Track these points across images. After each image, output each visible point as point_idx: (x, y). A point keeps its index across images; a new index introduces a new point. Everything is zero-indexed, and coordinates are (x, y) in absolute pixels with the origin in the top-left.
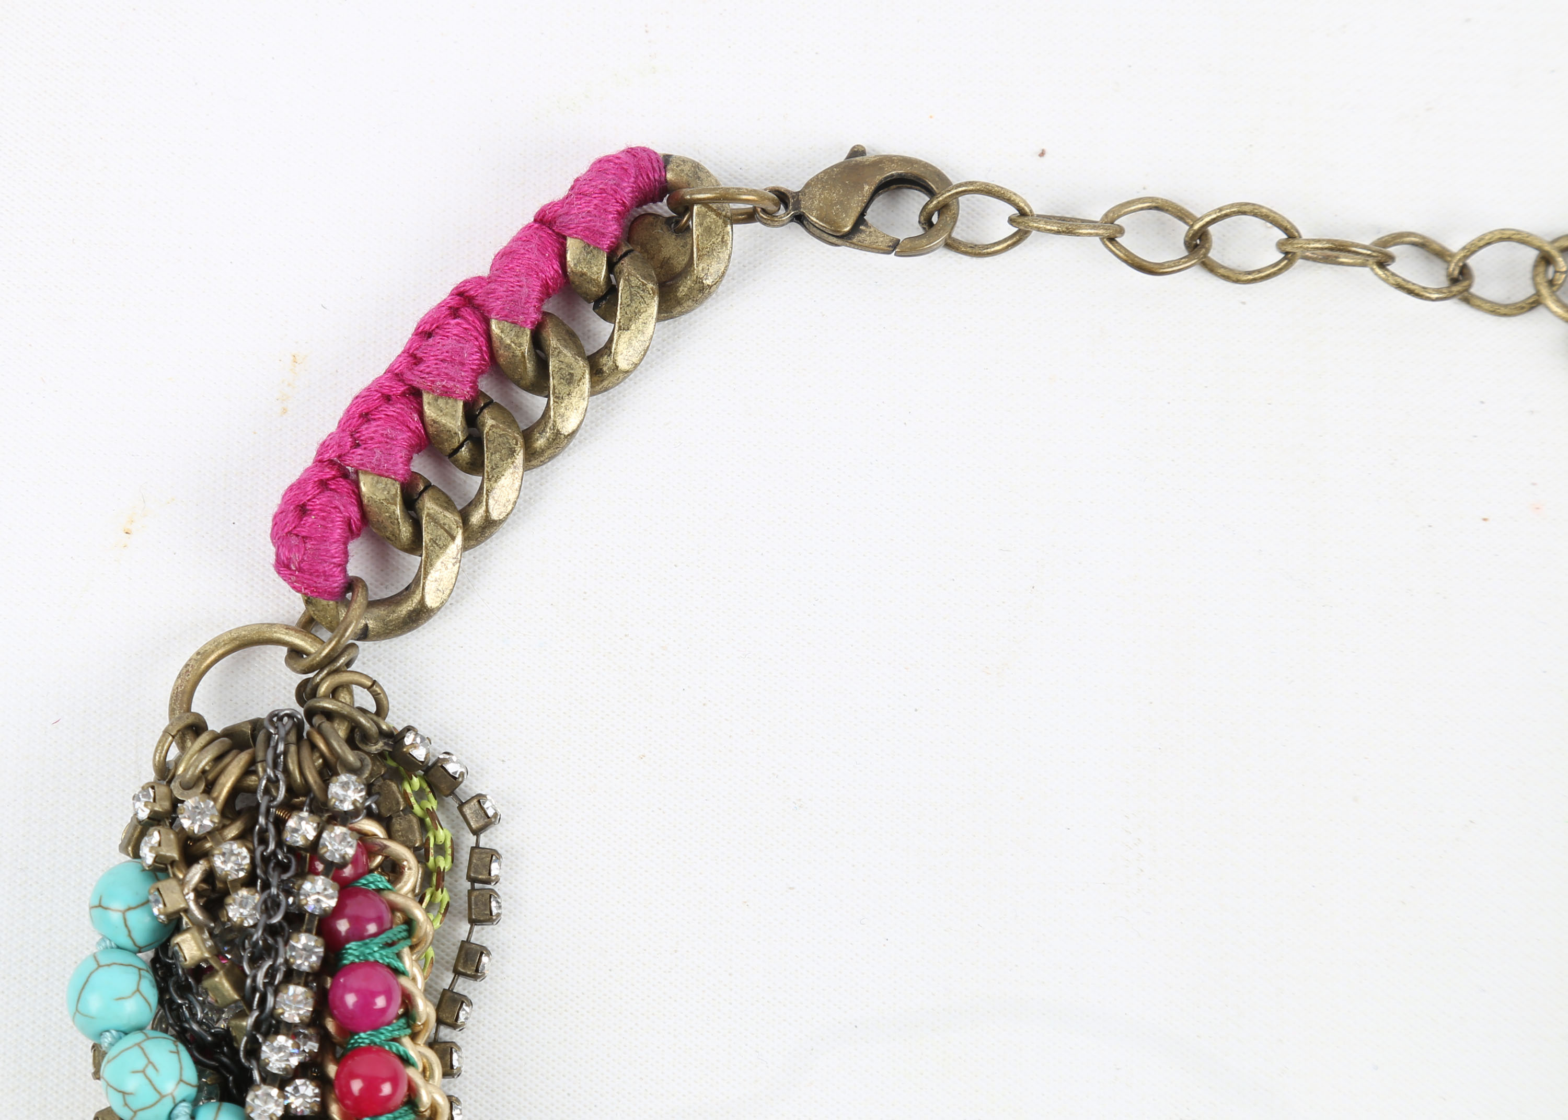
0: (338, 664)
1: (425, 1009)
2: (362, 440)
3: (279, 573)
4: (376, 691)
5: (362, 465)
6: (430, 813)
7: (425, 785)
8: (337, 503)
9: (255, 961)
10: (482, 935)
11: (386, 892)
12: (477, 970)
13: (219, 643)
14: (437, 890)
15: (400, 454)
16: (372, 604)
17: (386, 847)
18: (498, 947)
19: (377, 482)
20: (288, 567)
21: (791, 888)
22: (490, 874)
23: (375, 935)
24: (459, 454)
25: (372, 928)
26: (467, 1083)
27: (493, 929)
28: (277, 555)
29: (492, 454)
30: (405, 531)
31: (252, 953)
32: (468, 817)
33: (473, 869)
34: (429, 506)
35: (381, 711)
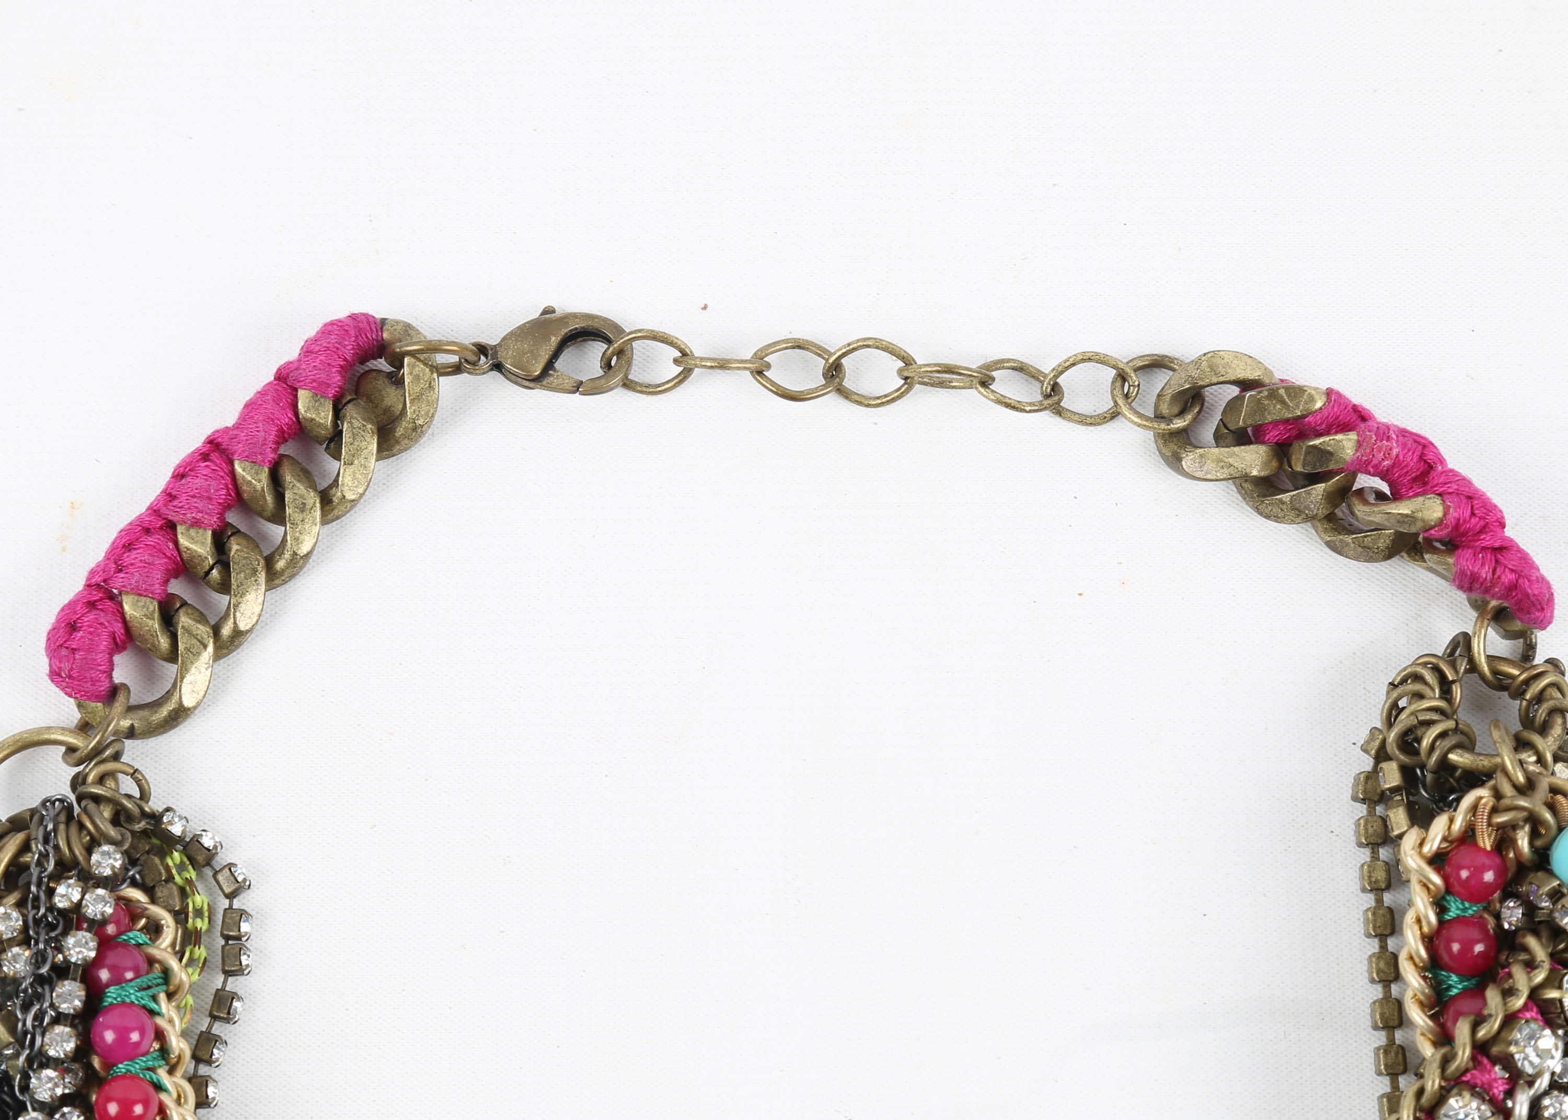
0: (104, 756)
1: (179, 1045)
2: (124, 566)
3: (52, 681)
4: (137, 778)
5: (124, 586)
6: (189, 882)
7: (185, 859)
8: (102, 620)
9: (26, 1008)
10: (233, 984)
11: (144, 946)
12: (229, 1013)
13: (4, 745)
14: (195, 946)
15: (158, 575)
16: (132, 708)
17: (146, 909)
18: (250, 995)
19: (138, 601)
20: (59, 675)
21: (502, 932)
22: (239, 931)
23: (131, 980)
24: (210, 576)
25: (129, 975)
26: (224, 1112)
27: (246, 980)
28: (50, 666)
29: (237, 574)
30: (164, 642)
31: (24, 1001)
32: (221, 883)
33: (225, 927)
34: (184, 620)
35: (145, 795)
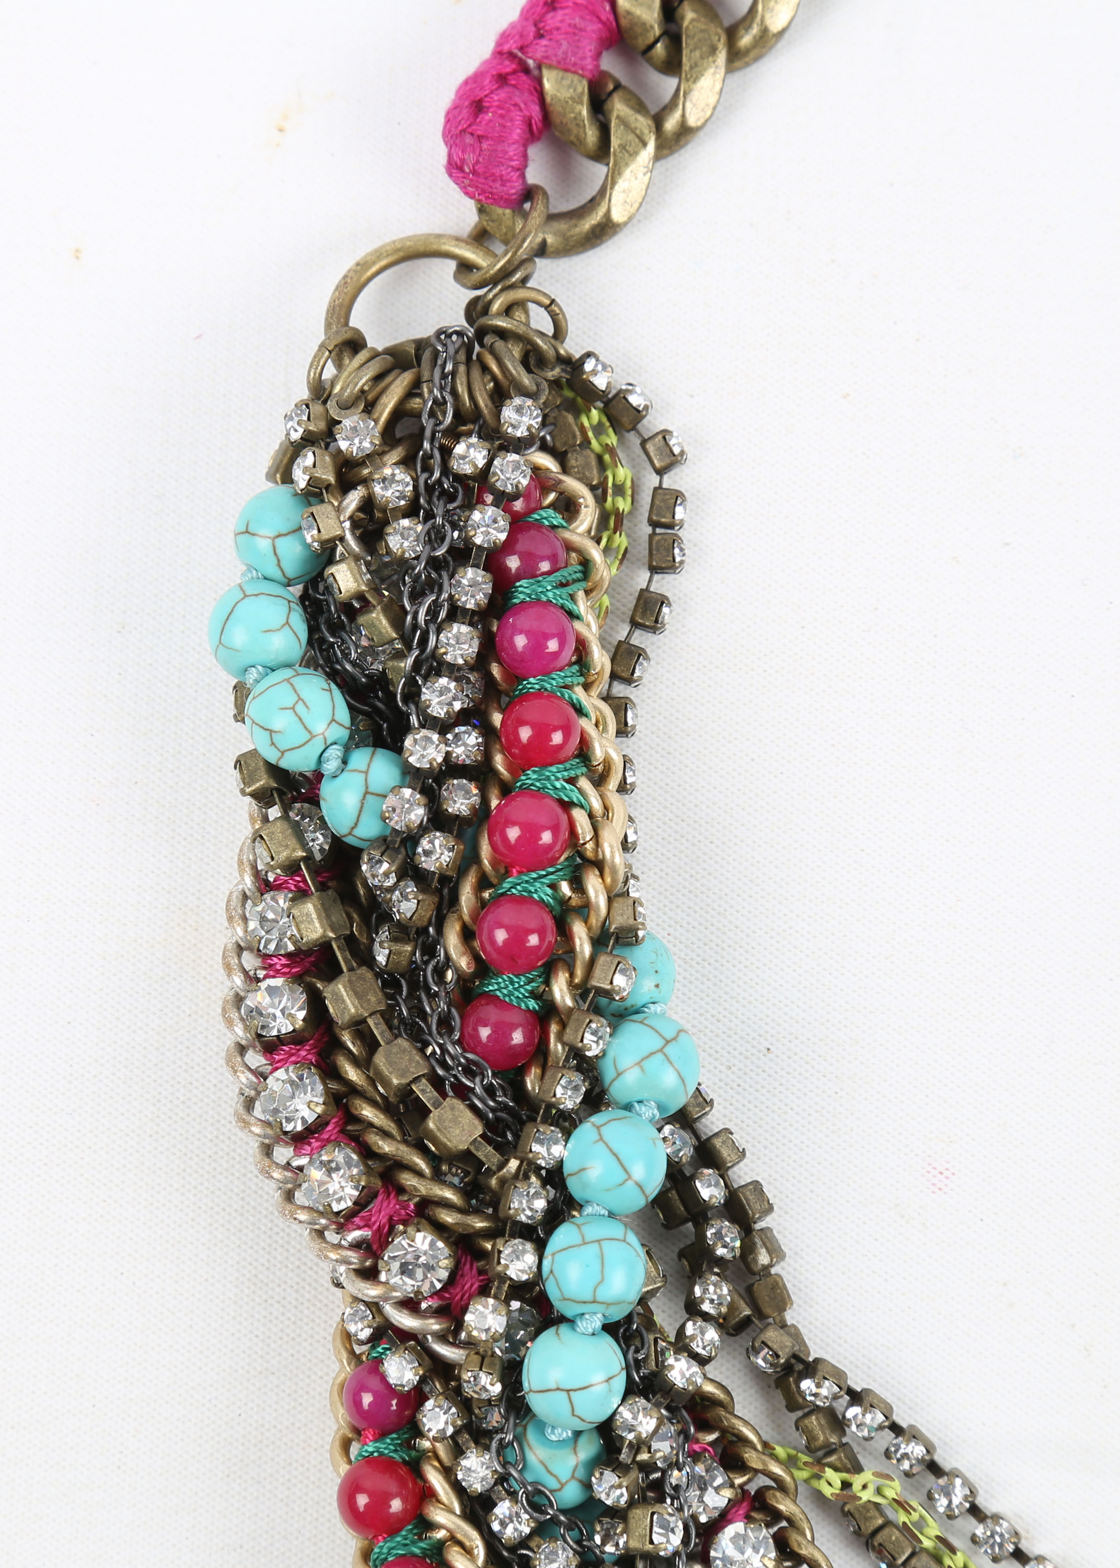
0: (514, 279)
1: (600, 659)
2: (546, 31)
3: (450, 175)
4: (554, 311)
5: (547, 57)
6: (610, 450)
7: (604, 419)
8: (517, 100)
9: (416, 596)
10: (662, 584)
11: (560, 530)
12: (656, 621)
13: (381, 254)
14: (615, 532)
15: (589, 46)
16: (552, 218)
17: (561, 481)
18: (679, 599)
19: (562, 78)
20: (461, 169)
21: (1007, 544)
22: (674, 517)
23: (549, 573)
24: (654, 51)
25: (545, 566)
26: (641, 743)
27: (675, 579)
28: (450, 156)
29: (691, 51)
30: (591, 135)
31: (413, 588)
32: (652, 454)
33: (655, 511)
34: (619, 107)
35: (559, 334)
